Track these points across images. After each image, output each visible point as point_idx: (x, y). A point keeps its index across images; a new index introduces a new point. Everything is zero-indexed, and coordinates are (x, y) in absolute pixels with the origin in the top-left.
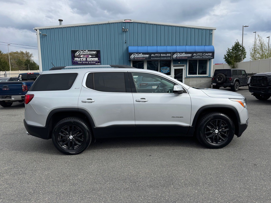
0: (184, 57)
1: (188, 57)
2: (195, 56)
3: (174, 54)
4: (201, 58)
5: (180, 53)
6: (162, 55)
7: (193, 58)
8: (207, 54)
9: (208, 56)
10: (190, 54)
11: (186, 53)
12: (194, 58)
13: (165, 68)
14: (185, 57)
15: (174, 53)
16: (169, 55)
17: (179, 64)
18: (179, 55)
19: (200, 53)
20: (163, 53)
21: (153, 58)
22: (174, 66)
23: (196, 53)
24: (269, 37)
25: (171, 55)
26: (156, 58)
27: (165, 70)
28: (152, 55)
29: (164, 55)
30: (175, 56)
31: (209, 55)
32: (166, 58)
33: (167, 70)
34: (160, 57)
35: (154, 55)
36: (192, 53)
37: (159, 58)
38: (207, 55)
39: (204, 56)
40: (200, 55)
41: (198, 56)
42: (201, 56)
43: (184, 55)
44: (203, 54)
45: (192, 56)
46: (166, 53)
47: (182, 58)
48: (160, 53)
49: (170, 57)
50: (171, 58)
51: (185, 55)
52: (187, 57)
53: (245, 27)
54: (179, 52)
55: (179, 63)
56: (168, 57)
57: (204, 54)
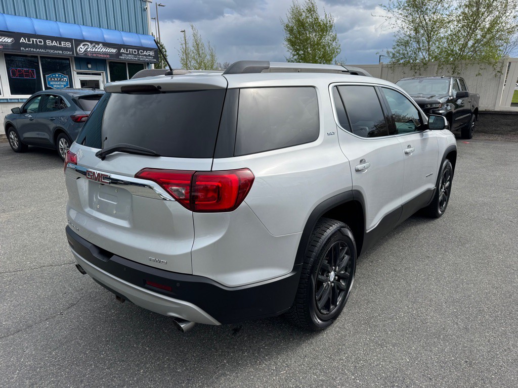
0: (103, 54)
1: (111, 55)
2: (123, 53)
3: (79, 45)
4: (136, 59)
5: (91, 42)
6: (49, 42)
7: (121, 57)
8: (145, 53)
9: (147, 56)
10: (114, 48)
11: (106, 45)
12: (123, 58)
13: (57, 78)
14: (105, 54)
15: (78, 42)
16: (68, 45)
17: (89, 69)
18: (91, 48)
19: (133, 49)
20: (52, 39)
21: (27, 49)
22: (78, 73)
23: (127, 47)
24: (184, 31)
25: (72, 45)
26: (35, 50)
27: (57, 81)
28: (22, 40)
29: (54, 44)
30: (81, 49)
31: (149, 55)
32: (61, 52)
33: (63, 81)
34: (45, 47)
35: (29, 41)
36: (118, 46)
37: (43, 51)
38: (145, 55)
39: (140, 57)
40: (133, 54)
41: (130, 54)
42: (135, 55)
43: (100, 49)
44: (138, 52)
45: (119, 54)
46: (60, 39)
47: (99, 55)
48: (45, 38)
49: (71, 50)
50: (73, 53)
51: (104, 50)
52: (107, 54)
53: (159, 5)
54: (90, 40)
55: (90, 66)
56: (66, 49)
57: (141, 52)
